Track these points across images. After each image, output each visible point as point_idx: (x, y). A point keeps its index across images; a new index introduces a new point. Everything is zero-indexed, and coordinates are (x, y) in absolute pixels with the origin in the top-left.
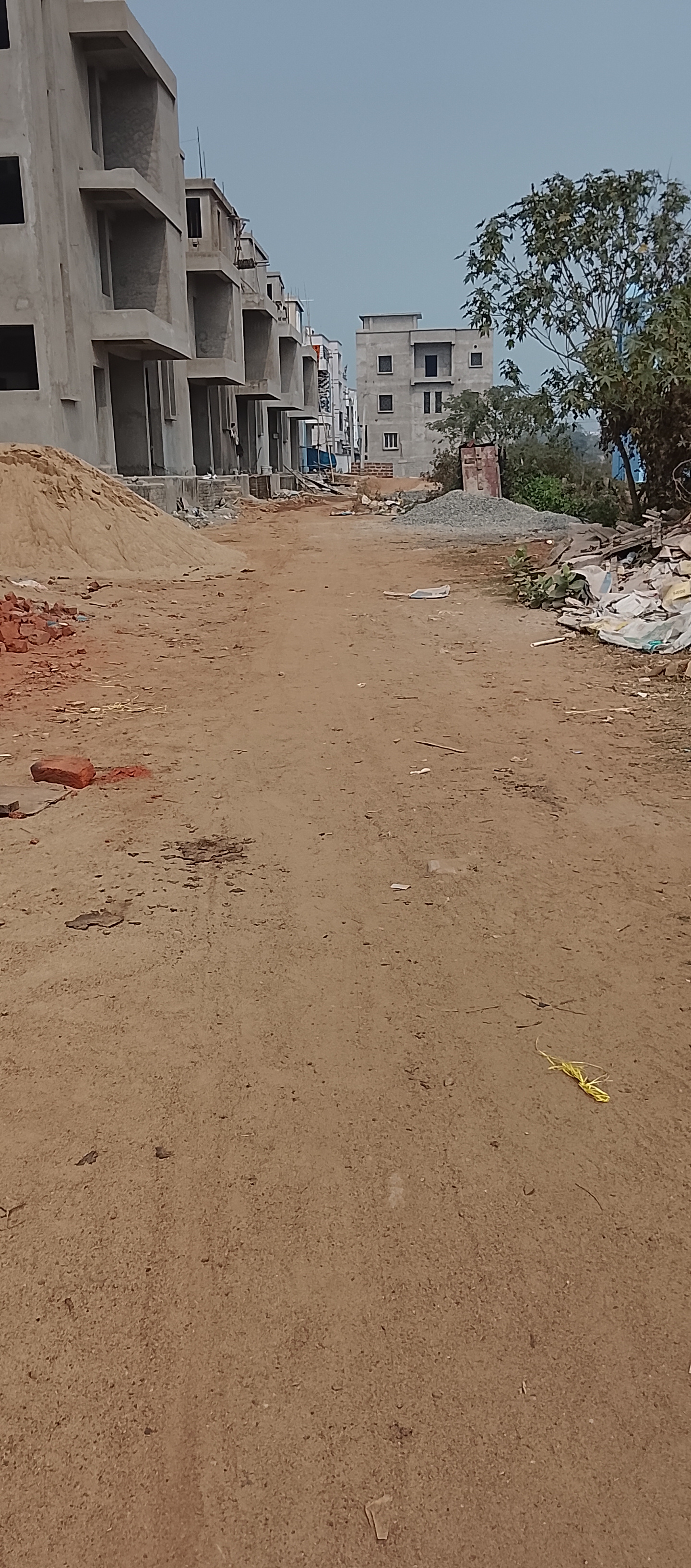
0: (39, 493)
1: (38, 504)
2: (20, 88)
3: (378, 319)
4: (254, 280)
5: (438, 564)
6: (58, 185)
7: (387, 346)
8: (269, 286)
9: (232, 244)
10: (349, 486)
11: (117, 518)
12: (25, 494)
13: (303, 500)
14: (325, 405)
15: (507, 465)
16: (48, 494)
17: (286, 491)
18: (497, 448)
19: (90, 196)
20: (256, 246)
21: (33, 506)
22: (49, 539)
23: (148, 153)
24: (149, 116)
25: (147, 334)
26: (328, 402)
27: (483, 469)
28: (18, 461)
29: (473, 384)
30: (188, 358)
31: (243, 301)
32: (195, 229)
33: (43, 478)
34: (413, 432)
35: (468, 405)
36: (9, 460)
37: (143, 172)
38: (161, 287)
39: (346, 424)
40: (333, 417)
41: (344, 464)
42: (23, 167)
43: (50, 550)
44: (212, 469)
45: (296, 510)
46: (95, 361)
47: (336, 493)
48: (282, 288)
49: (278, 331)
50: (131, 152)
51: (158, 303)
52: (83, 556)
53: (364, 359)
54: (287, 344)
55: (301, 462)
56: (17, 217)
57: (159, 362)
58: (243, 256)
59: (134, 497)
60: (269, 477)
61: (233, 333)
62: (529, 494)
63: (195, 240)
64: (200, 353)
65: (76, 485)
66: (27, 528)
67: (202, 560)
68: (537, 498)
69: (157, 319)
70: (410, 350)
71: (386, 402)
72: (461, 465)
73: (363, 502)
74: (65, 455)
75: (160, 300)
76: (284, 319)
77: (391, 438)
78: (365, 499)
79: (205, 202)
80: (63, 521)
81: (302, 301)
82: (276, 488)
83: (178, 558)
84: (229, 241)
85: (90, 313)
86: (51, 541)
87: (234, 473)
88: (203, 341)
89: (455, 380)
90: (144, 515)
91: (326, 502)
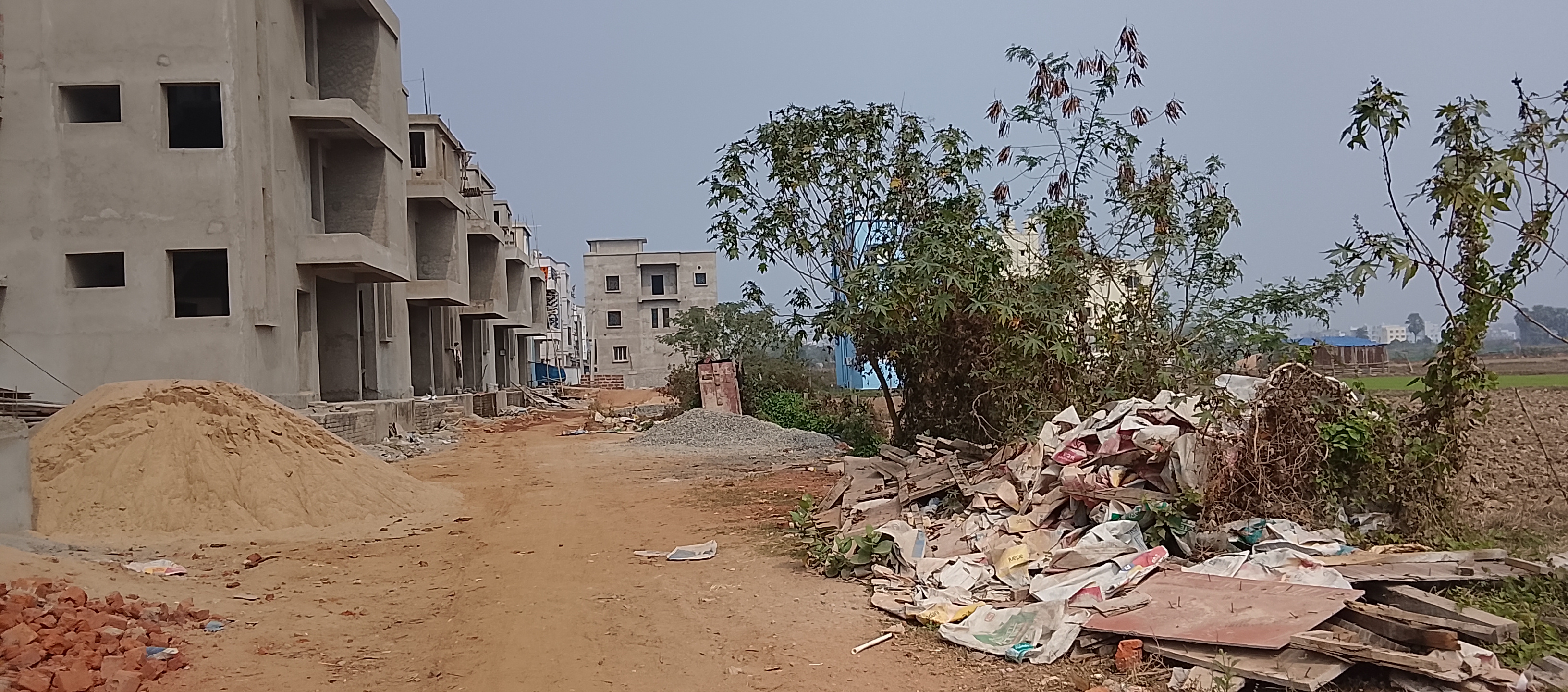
0: (202, 437)
1: (201, 450)
2: (225, 18)
3: (604, 244)
4: (481, 209)
5: (694, 505)
6: (264, 112)
7: (614, 267)
8: (496, 213)
9: (458, 174)
10: (579, 399)
11: (301, 462)
12: (184, 439)
13: (531, 416)
14: (554, 322)
15: (746, 380)
16: (214, 437)
17: (513, 408)
18: (734, 364)
19: (301, 124)
20: (483, 178)
21: (192, 454)
22: (208, 493)
23: (368, 87)
24: (370, 53)
25: (360, 257)
26: (557, 319)
27: (722, 385)
28: (180, 400)
29: (699, 301)
30: (406, 281)
31: (469, 226)
32: (418, 158)
33: (210, 419)
34: (642, 346)
35: (696, 321)
36: (169, 399)
37: (362, 103)
38: (378, 213)
39: (574, 338)
40: (562, 333)
41: (573, 376)
42: (224, 93)
43: (209, 507)
44: (433, 389)
45: (523, 429)
46: (299, 285)
47: (566, 407)
48: (510, 215)
49: (504, 254)
50: (350, 85)
51: (374, 227)
52: (253, 512)
53: (591, 279)
54: (515, 266)
55: (529, 377)
56: (218, 142)
57: (375, 284)
58: (469, 185)
59: (325, 436)
60: (495, 394)
61: (457, 255)
62: (770, 409)
63: (419, 169)
64: (421, 276)
65: (250, 426)
66: (182, 481)
67: (407, 507)
68: (779, 412)
69: (373, 243)
70: (637, 271)
71: (614, 319)
72: (698, 380)
73: (596, 420)
74: (241, 391)
75: (376, 225)
76: (511, 243)
77: (621, 352)
78: (598, 417)
79: (430, 136)
80: (230, 468)
81: (530, 227)
82: (502, 405)
83: (377, 507)
84: (455, 171)
85: (296, 237)
86: (212, 495)
87: (456, 393)
88: (424, 263)
89: (681, 298)
90: (336, 457)
91: (557, 419)
